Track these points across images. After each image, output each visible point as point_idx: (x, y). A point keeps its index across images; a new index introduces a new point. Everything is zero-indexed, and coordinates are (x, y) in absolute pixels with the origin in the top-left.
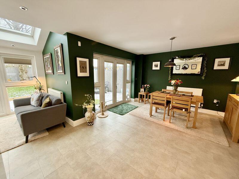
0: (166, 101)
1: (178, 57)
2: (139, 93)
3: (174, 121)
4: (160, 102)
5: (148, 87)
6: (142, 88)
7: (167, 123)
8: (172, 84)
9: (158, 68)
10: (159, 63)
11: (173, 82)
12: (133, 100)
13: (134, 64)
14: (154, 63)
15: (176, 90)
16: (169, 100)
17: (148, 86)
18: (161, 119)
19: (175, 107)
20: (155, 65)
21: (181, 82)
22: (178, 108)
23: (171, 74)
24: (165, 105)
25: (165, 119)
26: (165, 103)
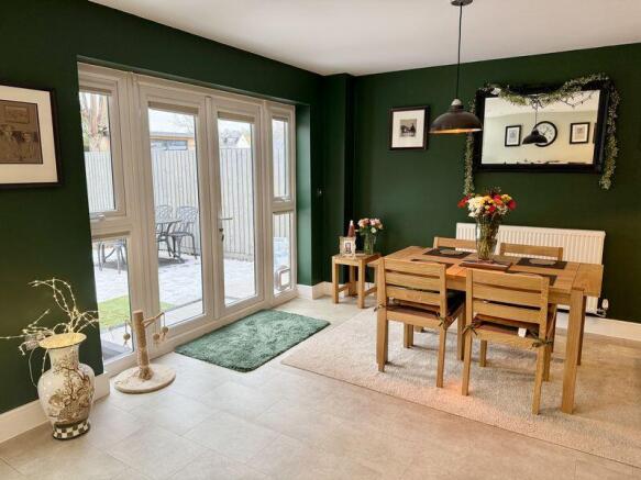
0: (443, 293)
1: (502, 86)
2: (336, 260)
3: (484, 384)
4: (419, 301)
5: (374, 230)
6: (346, 235)
8: (472, 215)
9: (417, 141)
10: (418, 116)
11: (476, 204)
12: (306, 290)
13: (307, 119)
14: (399, 117)
15: (489, 240)
16: (458, 287)
17: (376, 226)
18: (425, 377)
19: (486, 319)
20: (403, 128)
21: (509, 204)
22: (499, 322)
23: (473, 167)
24: (443, 313)
25: (446, 380)
26: (440, 301)
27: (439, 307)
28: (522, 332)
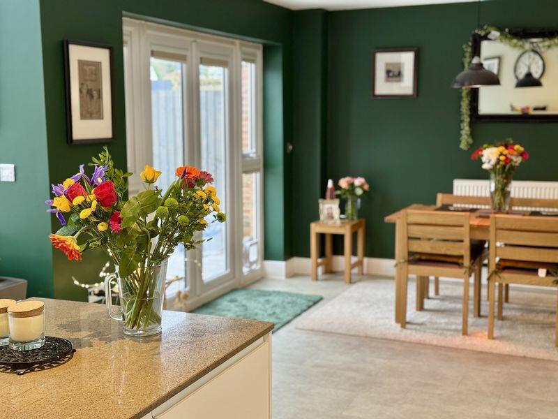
0: (467, 243)
1: (501, 29)
2: (315, 229)
3: (505, 332)
4: (443, 252)
5: (359, 192)
6: (323, 196)
7: (480, 341)
8: (486, 166)
9: (405, 86)
10: (407, 60)
11: (490, 156)
12: (277, 268)
13: (278, 60)
14: (383, 60)
15: (503, 191)
16: (479, 236)
17: (361, 187)
18: (448, 330)
19: (508, 264)
20: (388, 72)
21: (522, 154)
22: (520, 265)
23: (471, 116)
24: (467, 262)
25: (470, 329)
26: (464, 250)
27: (461, 257)
28: (542, 272)
